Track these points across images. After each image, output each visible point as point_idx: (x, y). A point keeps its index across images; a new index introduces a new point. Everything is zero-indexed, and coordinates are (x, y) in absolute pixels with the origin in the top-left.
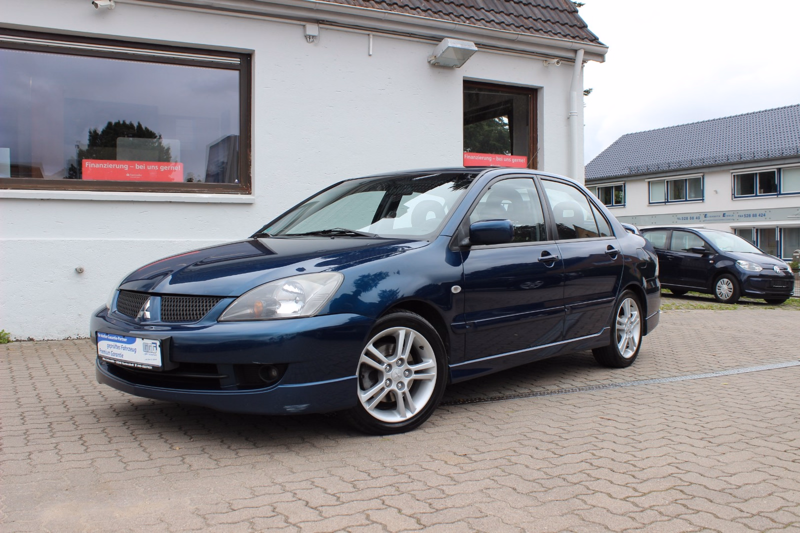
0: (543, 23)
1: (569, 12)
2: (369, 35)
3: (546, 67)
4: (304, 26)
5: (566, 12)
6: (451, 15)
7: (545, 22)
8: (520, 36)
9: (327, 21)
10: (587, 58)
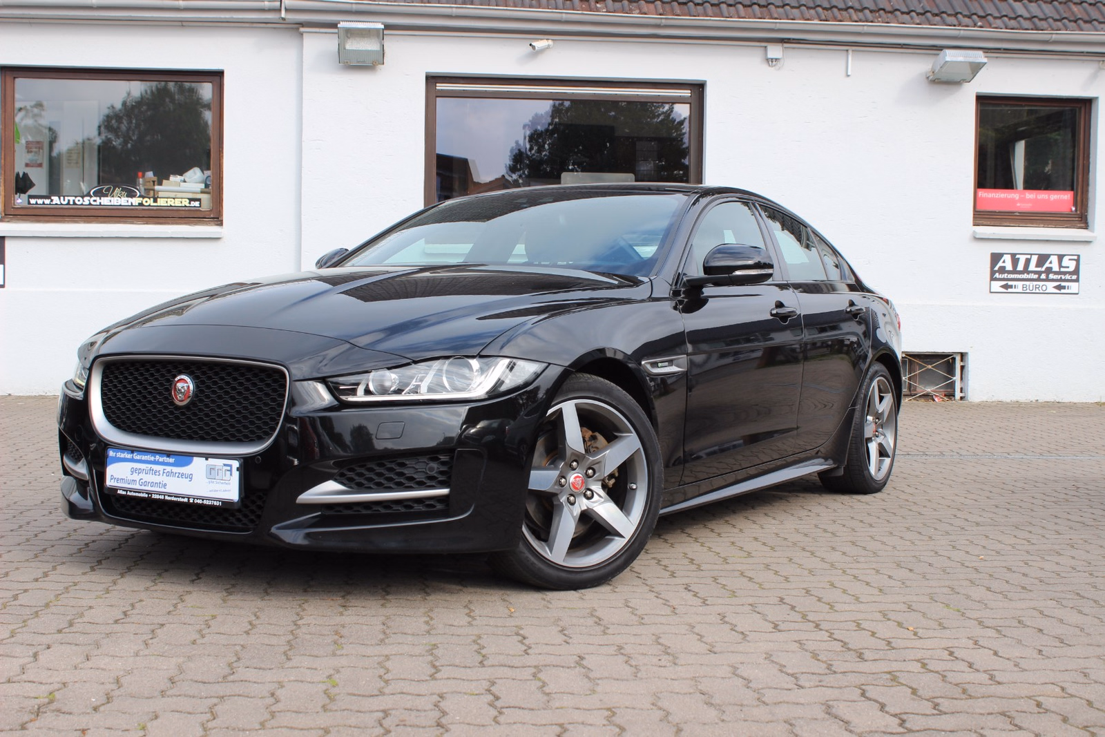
2: (847, 50)
3: (1103, 69)
4: (766, 47)
8: (1054, 36)
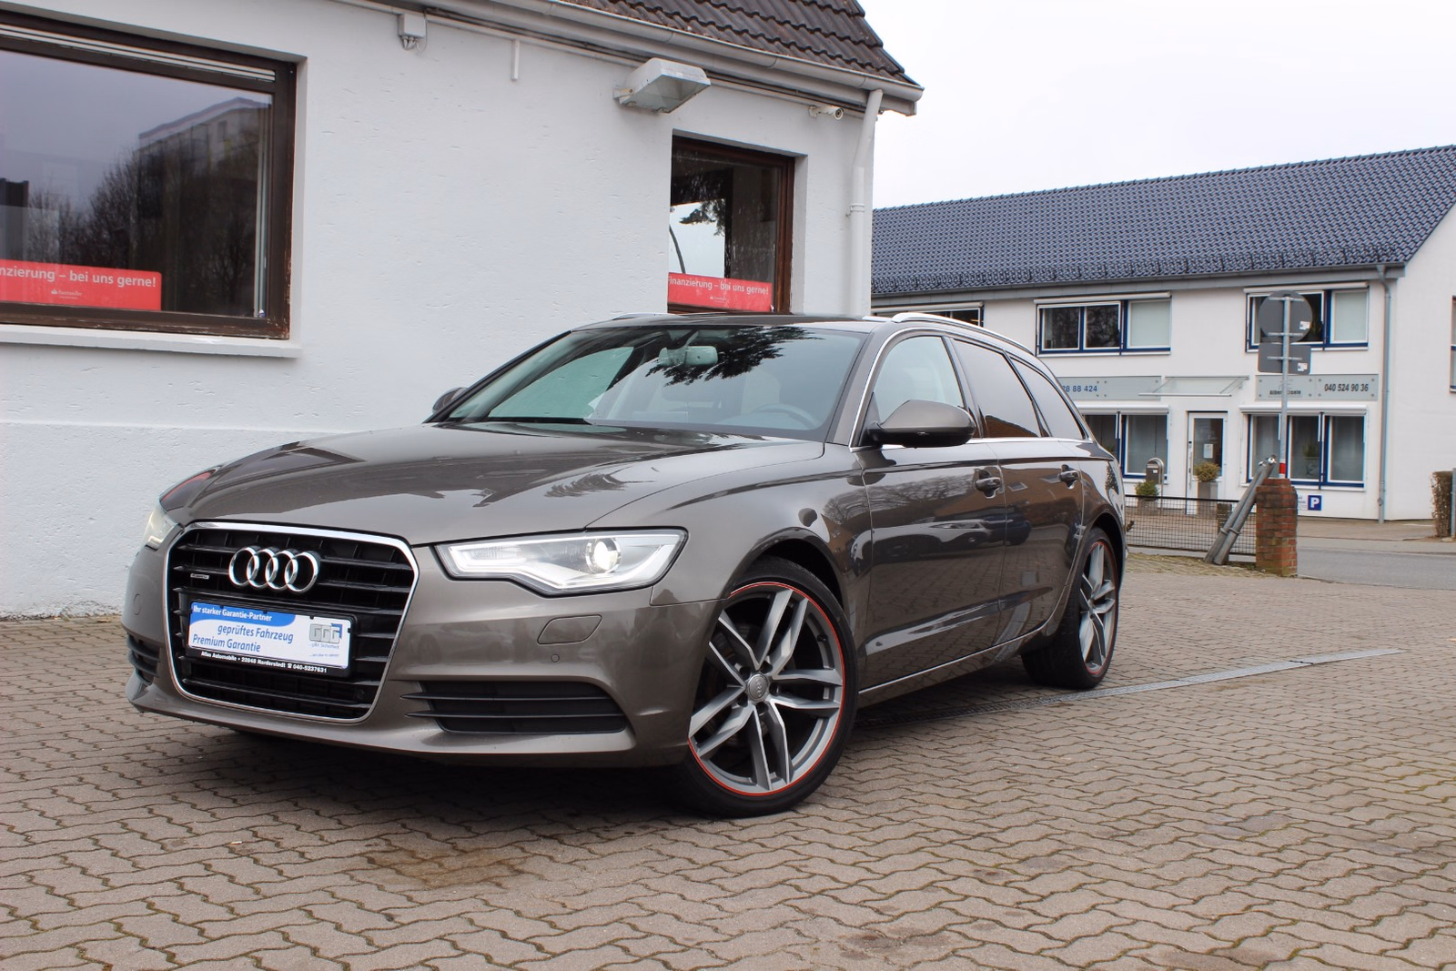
0: (808, 33)
1: (849, 15)
2: (513, 41)
3: (813, 118)
4: (398, 15)
5: (844, 14)
6: (659, 12)
7: (812, 32)
8: (778, 61)
9: (441, 10)
10: (885, 106)
